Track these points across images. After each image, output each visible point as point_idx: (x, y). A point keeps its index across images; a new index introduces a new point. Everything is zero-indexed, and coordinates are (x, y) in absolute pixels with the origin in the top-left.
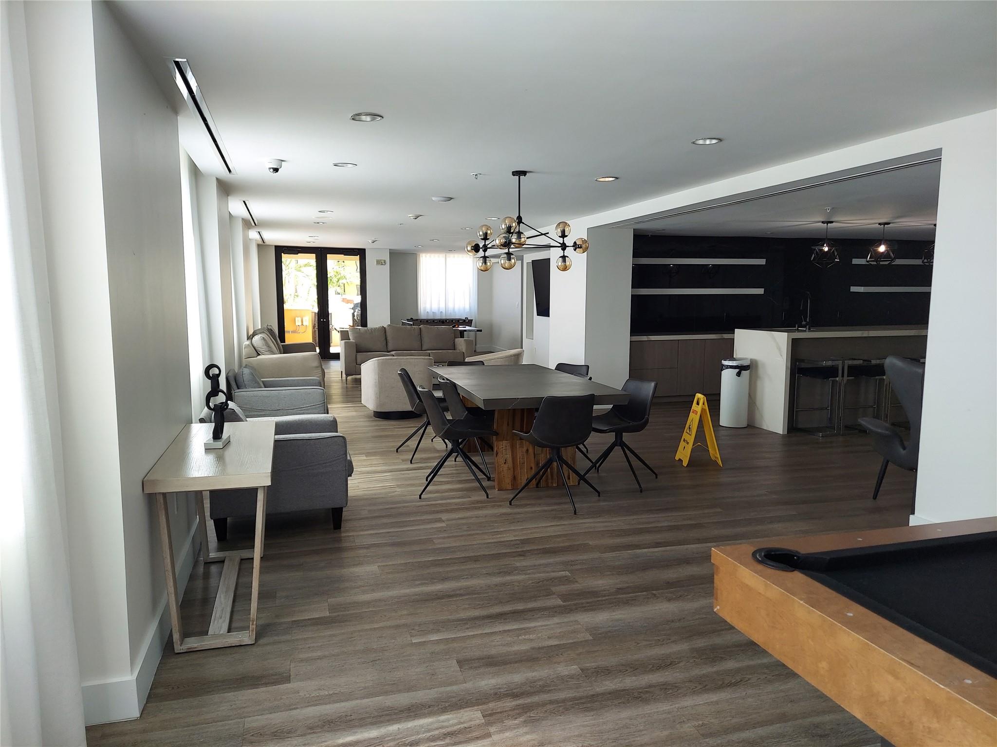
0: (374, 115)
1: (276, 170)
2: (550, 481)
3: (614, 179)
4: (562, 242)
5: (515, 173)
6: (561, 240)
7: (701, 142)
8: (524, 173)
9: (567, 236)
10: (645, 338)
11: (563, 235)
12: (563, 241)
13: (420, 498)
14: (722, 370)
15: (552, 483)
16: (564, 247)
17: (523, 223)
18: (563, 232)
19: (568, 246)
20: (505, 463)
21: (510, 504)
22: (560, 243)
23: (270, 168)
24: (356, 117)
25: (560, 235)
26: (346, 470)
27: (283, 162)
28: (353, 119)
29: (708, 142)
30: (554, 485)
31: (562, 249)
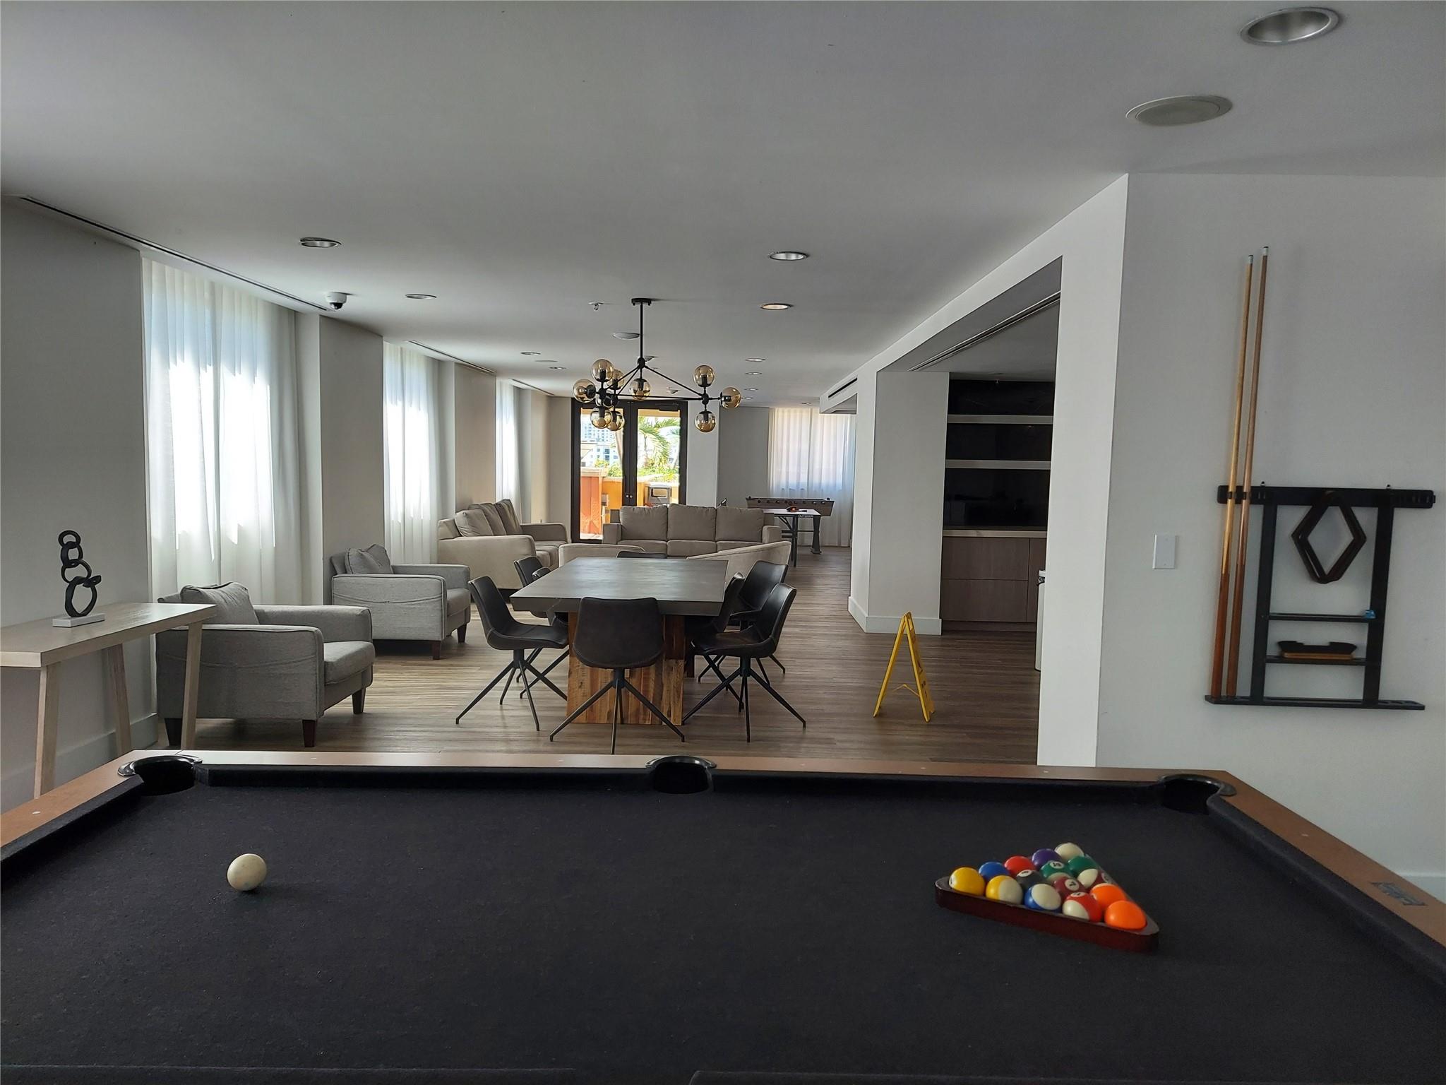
1: (338, 305)
2: (641, 717)
3: (786, 307)
4: (702, 393)
5: (635, 301)
6: (701, 391)
7: (782, 256)
8: (649, 301)
9: (710, 385)
11: (705, 384)
12: (705, 391)
13: (457, 723)
14: (1038, 585)
15: (645, 720)
16: (705, 399)
17: (647, 367)
18: (705, 378)
19: (711, 399)
20: (580, 687)
22: (700, 394)
23: (331, 303)
24: (305, 242)
25: (701, 384)
27: (348, 296)
28: (303, 244)
30: (647, 723)
31: (703, 403)
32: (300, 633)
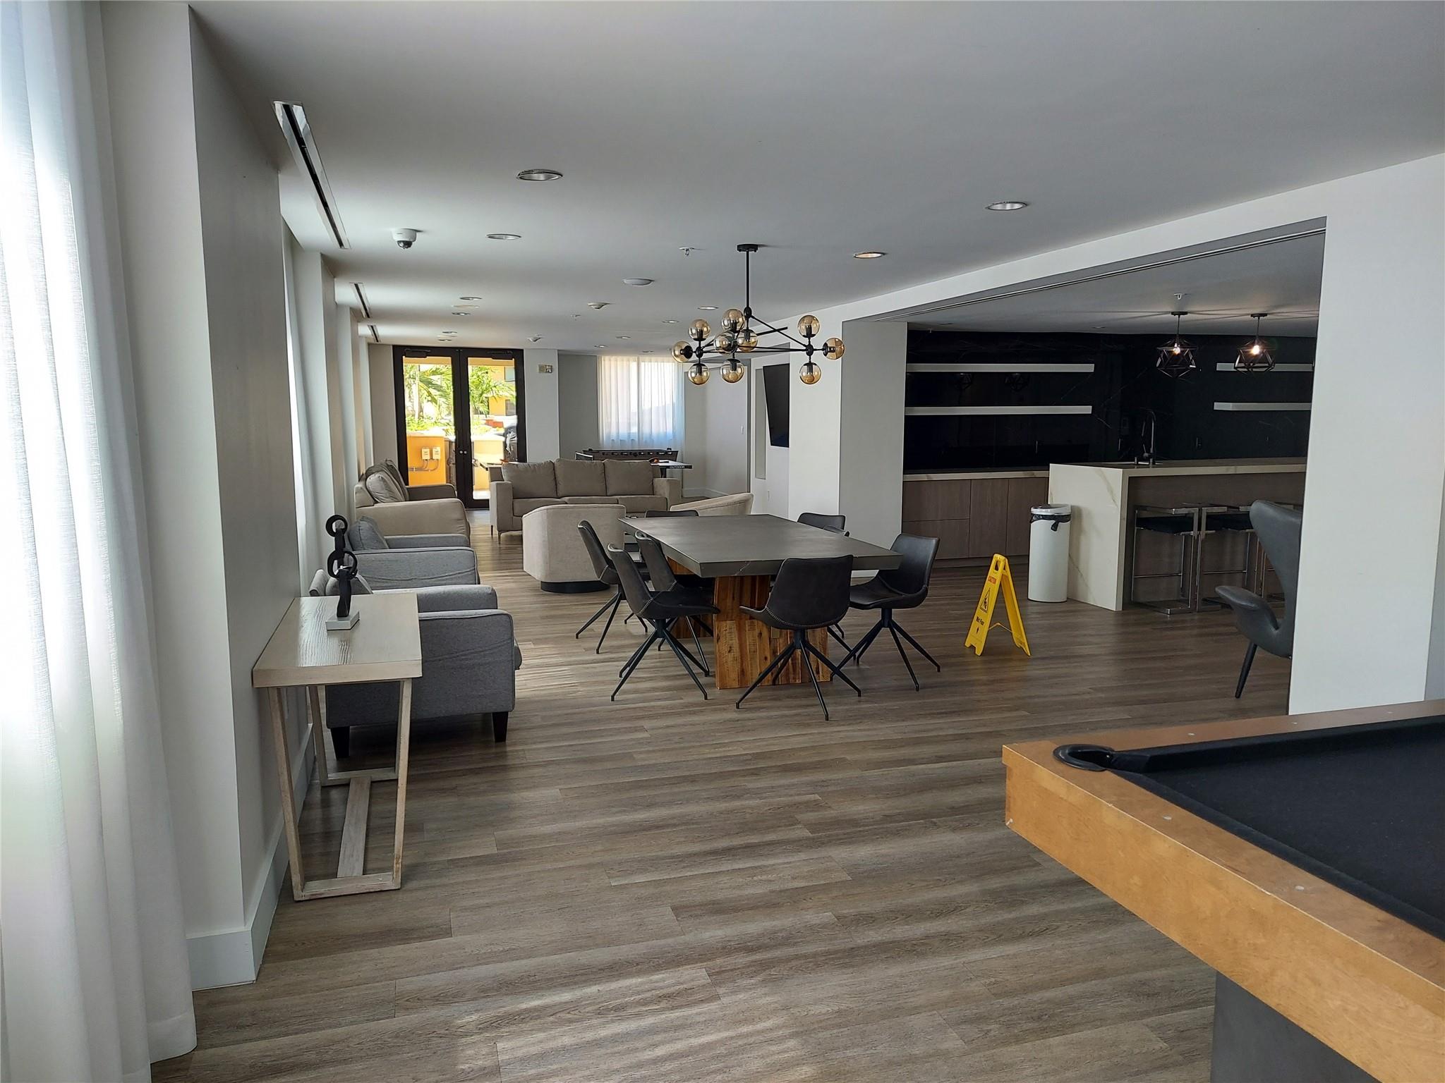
0: (549, 173)
1: (408, 244)
2: (791, 676)
3: (879, 255)
4: (807, 344)
5: (741, 248)
6: (805, 341)
7: (999, 207)
8: (754, 247)
9: (814, 335)
10: (924, 477)
11: (809, 335)
12: (809, 342)
13: (613, 700)
14: (1031, 522)
15: (794, 679)
16: (810, 350)
17: (753, 317)
18: (809, 329)
19: (816, 350)
20: (729, 652)
21: (738, 707)
22: (804, 345)
23: (399, 242)
24: (525, 176)
25: (805, 334)
26: (512, 660)
27: (418, 234)
28: (521, 178)
29: (1008, 207)
30: (797, 681)
31: (807, 354)
32: (494, 617)
